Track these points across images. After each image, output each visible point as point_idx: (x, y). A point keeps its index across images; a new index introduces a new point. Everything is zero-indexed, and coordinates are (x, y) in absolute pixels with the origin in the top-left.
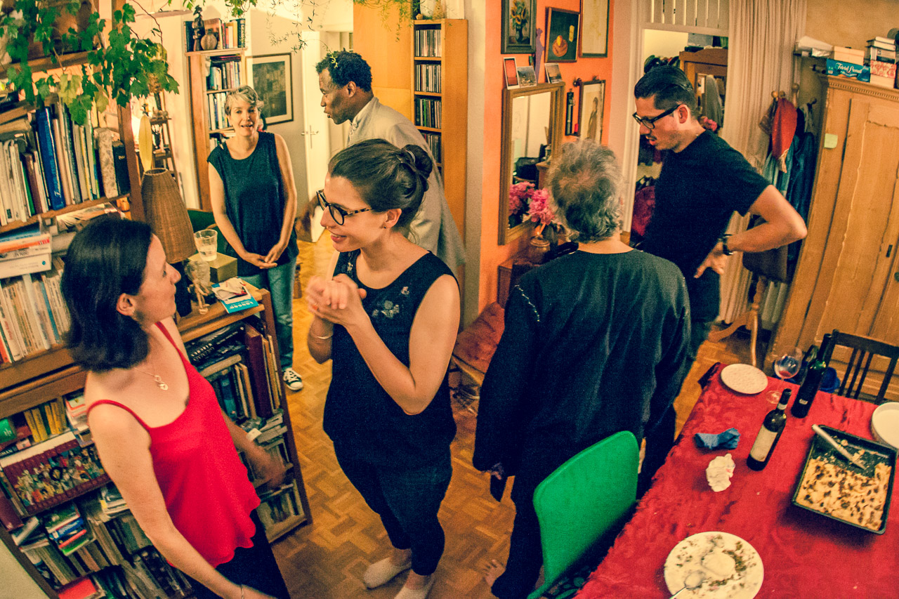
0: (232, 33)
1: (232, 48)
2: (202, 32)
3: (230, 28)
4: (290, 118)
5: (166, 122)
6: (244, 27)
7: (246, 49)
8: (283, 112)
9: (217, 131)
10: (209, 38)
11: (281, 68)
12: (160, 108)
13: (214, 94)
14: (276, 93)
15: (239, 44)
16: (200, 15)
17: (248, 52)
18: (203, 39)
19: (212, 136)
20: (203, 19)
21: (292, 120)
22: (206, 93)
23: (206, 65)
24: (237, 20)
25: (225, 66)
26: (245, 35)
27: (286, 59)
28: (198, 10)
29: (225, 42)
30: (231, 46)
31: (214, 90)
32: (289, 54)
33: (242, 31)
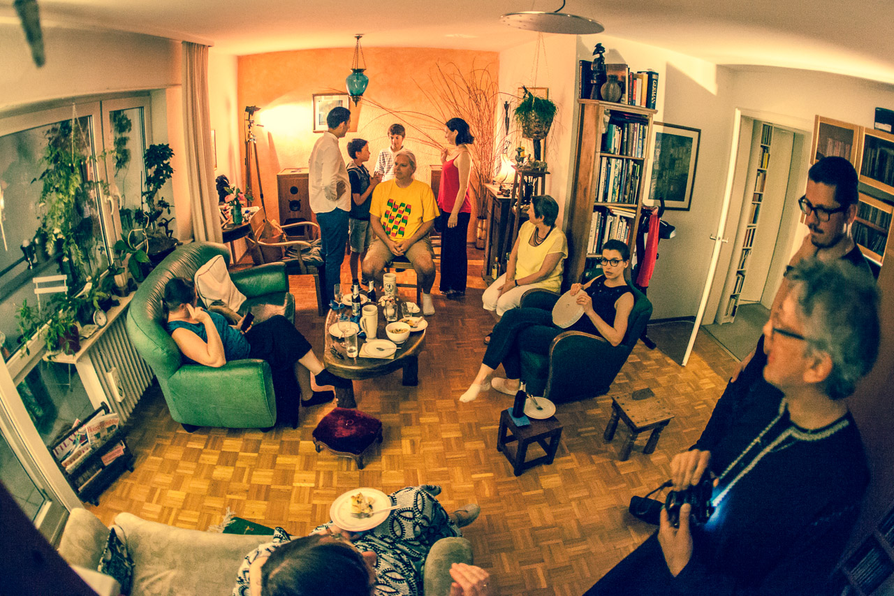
0: (640, 87)
1: (639, 106)
3: (639, 81)
4: (687, 206)
6: (656, 83)
7: (656, 112)
8: (681, 197)
9: (604, 204)
11: (688, 144)
13: (608, 158)
14: (677, 174)
15: (648, 105)
17: (658, 117)
18: (604, 86)
19: (597, 210)
21: (688, 209)
22: (599, 154)
23: (604, 119)
24: (647, 73)
25: (628, 127)
26: (656, 94)
27: (694, 135)
28: (599, 48)
29: (631, 97)
30: (638, 103)
31: (610, 153)
32: (699, 131)
33: (654, 89)
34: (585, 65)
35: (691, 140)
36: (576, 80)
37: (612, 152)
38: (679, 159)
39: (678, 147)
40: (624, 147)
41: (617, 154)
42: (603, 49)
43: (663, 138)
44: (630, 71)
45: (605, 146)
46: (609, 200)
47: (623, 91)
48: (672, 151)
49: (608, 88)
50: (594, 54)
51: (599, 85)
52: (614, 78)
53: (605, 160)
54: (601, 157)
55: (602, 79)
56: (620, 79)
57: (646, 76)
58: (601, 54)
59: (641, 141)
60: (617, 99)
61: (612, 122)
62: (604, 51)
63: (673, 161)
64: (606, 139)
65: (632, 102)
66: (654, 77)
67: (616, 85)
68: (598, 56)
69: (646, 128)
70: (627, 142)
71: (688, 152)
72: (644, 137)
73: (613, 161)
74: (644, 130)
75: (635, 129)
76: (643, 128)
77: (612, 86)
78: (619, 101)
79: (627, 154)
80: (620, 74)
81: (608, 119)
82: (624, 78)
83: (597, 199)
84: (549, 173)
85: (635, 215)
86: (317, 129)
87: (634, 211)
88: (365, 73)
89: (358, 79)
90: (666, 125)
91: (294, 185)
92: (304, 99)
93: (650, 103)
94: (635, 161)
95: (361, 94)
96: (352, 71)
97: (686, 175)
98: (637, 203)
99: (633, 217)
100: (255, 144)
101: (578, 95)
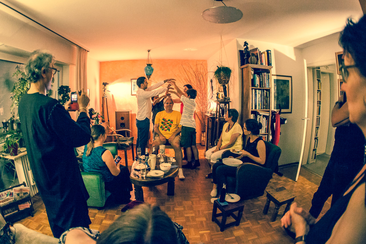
0: (264, 57)
1: (265, 66)
3: (263, 55)
6: (271, 55)
7: (272, 68)
9: (255, 110)
12: (226, 96)
14: (285, 97)
20: (249, 49)
21: (291, 113)
23: (251, 73)
24: (266, 51)
25: (262, 75)
26: (271, 59)
27: (289, 79)
28: (246, 44)
29: (261, 61)
30: (264, 64)
31: (255, 87)
32: (291, 77)
33: (270, 57)
34: (241, 52)
35: (288, 81)
36: (238, 59)
37: (256, 86)
38: (285, 90)
39: (283, 85)
40: (261, 83)
41: (259, 87)
42: (247, 44)
43: (277, 81)
44: (259, 51)
45: (253, 84)
46: (257, 108)
47: (258, 59)
48: (281, 87)
49: (251, 59)
50: (244, 46)
51: (248, 59)
52: (253, 55)
53: (254, 90)
54: (252, 89)
55: (248, 56)
56: (256, 55)
57: (266, 52)
58: (247, 46)
59: (267, 80)
60: (256, 62)
61: (255, 73)
62: (248, 45)
63: (282, 91)
64: (253, 81)
65: (262, 64)
66: (269, 52)
67: (255, 57)
68: (245, 47)
69: (269, 74)
70: (262, 81)
71: (288, 86)
72: (269, 79)
73: (257, 91)
74: (268, 75)
75: (265, 75)
76: (268, 74)
77: (253, 57)
78: (257, 64)
79: (263, 87)
80: (255, 53)
81: (253, 73)
82: (257, 54)
83: (252, 108)
84: (231, 102)
85: (269, 114)
86: (133, 94)
87: (269, 113)
88: (152, 66)
89: (149, 68)
90: (277, 76)
91: (123, 116)
92: (127, 81)
93: (269, 64)
94: (267, 90)
95: (151, 75)
96: (146, 65)
97: (288, 97)
98: (269, 109)
99: (268, 115)
100: (106, 98)
101: (240, 65)
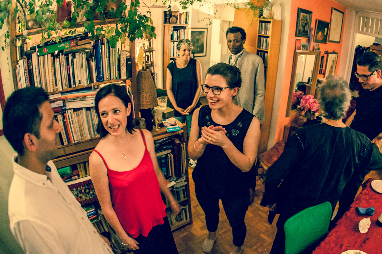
0: (183, 17)
1: (183, 24)
2: (171, 16)
3: (183, 15)
4: (205, 55)
5: (152, 51)
6: (189, 15)
7: (189, 25)
8: (202, 52)
9: (173, 57)
10: (173, 18)
11: (203, 33)
12: (150, 46)
13: (174, 42)
14: (200, 44)
15: (186, 23)
16: (170, 9)
17: (189, 26)
18: (171, 19)
19: (171, 59)
20: (172, 11)
21: (205, 56)
22: (170, 41)
23: (171, 30)
24: (186, 13)
25: (179, 31)
26: (188, 19)
29: (180, 21)
31: (174, 40)
32: (207, 29)
36: (162, 18)
38: (200, 39)
39: (199, 35)
40: (178, 37)
44: (180, 13)
46: (175, 56)
47: (177, 19)
48: (197, 37)
53: (172, 43)
59: (184, 35)
61: (174, 30)
64: (172, 36)
71: (203, 36)
75: (182, 31)
76: (185, 30)
78: (176, 23)
80: (176, 14)
83: (171, 56)
84: (154, 51)
90: (193, 28)
101: (163, 22)
